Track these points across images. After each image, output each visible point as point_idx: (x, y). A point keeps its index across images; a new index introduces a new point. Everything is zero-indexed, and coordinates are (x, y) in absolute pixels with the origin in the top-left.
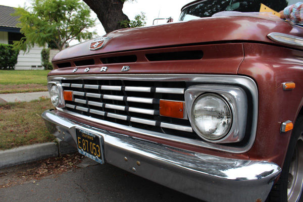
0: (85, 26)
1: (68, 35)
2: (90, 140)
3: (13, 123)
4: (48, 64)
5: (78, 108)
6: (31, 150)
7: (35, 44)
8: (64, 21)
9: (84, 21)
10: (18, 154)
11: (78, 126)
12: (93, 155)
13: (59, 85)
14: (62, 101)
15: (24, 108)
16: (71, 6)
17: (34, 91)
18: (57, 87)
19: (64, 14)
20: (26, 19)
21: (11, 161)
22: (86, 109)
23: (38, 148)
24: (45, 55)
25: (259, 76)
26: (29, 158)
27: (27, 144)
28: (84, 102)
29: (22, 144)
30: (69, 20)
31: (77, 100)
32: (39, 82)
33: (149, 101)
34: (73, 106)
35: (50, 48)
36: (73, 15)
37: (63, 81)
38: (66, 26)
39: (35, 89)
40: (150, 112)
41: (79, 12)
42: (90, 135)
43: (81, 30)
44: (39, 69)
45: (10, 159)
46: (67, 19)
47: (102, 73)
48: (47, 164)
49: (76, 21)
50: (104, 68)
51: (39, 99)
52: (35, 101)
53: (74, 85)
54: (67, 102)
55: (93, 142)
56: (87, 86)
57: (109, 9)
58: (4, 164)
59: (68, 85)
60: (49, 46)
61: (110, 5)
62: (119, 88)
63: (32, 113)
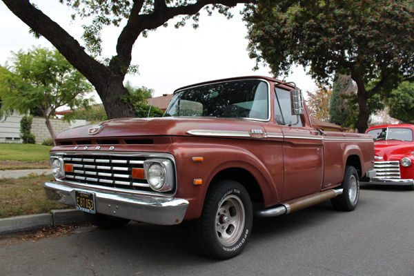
0: (80, 91)
1: (58, 101)
2: (86, 198)
3: (7, 197)
4: (29, 136)
5: (77, 177)
6: (28, 219)
7: (15, 110)
8: (54, 84)
9: (78, 85)
10: (16, 221)
11: (77, 189)
12: (88, 208)
13: (61, 159)
14: (63, 173)
15: (13, 184)
16: (63, 67)
17: (17, 169)
18: (59, 161)
19: (55, 75)
20: (6, 81)
21: (9, 228)
22: (83, 178)
23: (34, 217)
24: (26, 125)
25: (178, 155)
26: (26, 226)
27: (24, 214)
28: (82, 172)
29: (18, 214)
30: (60, 84)
31: (76, 171)
32: (20, 159)
33: (126, 169)
34: (72, 177)
35: (32, 116)
36: (66, 77)
37: (64, 156)
38: (56, 90)
39: (18, 167)
40: (127, 176)
41: (73, 74)
42: (87, 194)
43: (75, 95)
44: (16, 142)
45: (9, 226)
46: (57, 81)
47: (97, 150)
48: (43, 231)
49: (69, 84)
50: (98, 148)
51: (28, 176)
52: (24, 178)
53: (74, 159)
54: (67, 173)
55: (88, 198)
56: (85, 160)
57: (109, 83)
58: (3, 230)
59: (69, 159)
60: (31, 113)
61: (110, 78)
62: (108, 161)
63: (24, 189)
